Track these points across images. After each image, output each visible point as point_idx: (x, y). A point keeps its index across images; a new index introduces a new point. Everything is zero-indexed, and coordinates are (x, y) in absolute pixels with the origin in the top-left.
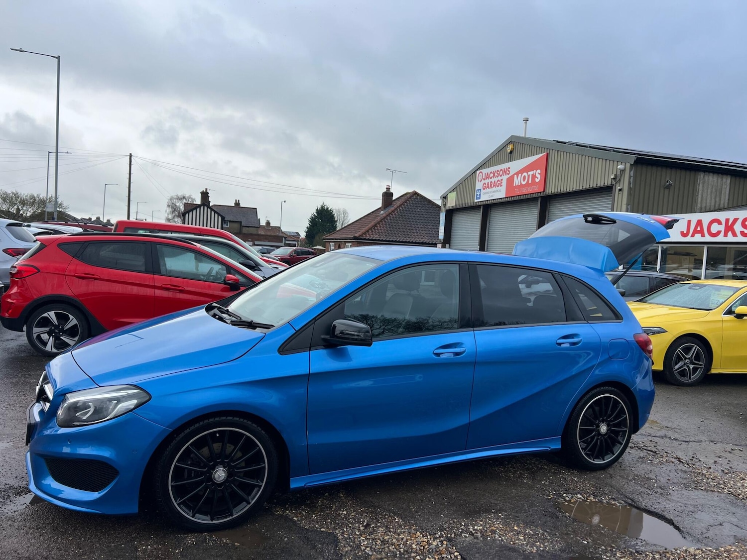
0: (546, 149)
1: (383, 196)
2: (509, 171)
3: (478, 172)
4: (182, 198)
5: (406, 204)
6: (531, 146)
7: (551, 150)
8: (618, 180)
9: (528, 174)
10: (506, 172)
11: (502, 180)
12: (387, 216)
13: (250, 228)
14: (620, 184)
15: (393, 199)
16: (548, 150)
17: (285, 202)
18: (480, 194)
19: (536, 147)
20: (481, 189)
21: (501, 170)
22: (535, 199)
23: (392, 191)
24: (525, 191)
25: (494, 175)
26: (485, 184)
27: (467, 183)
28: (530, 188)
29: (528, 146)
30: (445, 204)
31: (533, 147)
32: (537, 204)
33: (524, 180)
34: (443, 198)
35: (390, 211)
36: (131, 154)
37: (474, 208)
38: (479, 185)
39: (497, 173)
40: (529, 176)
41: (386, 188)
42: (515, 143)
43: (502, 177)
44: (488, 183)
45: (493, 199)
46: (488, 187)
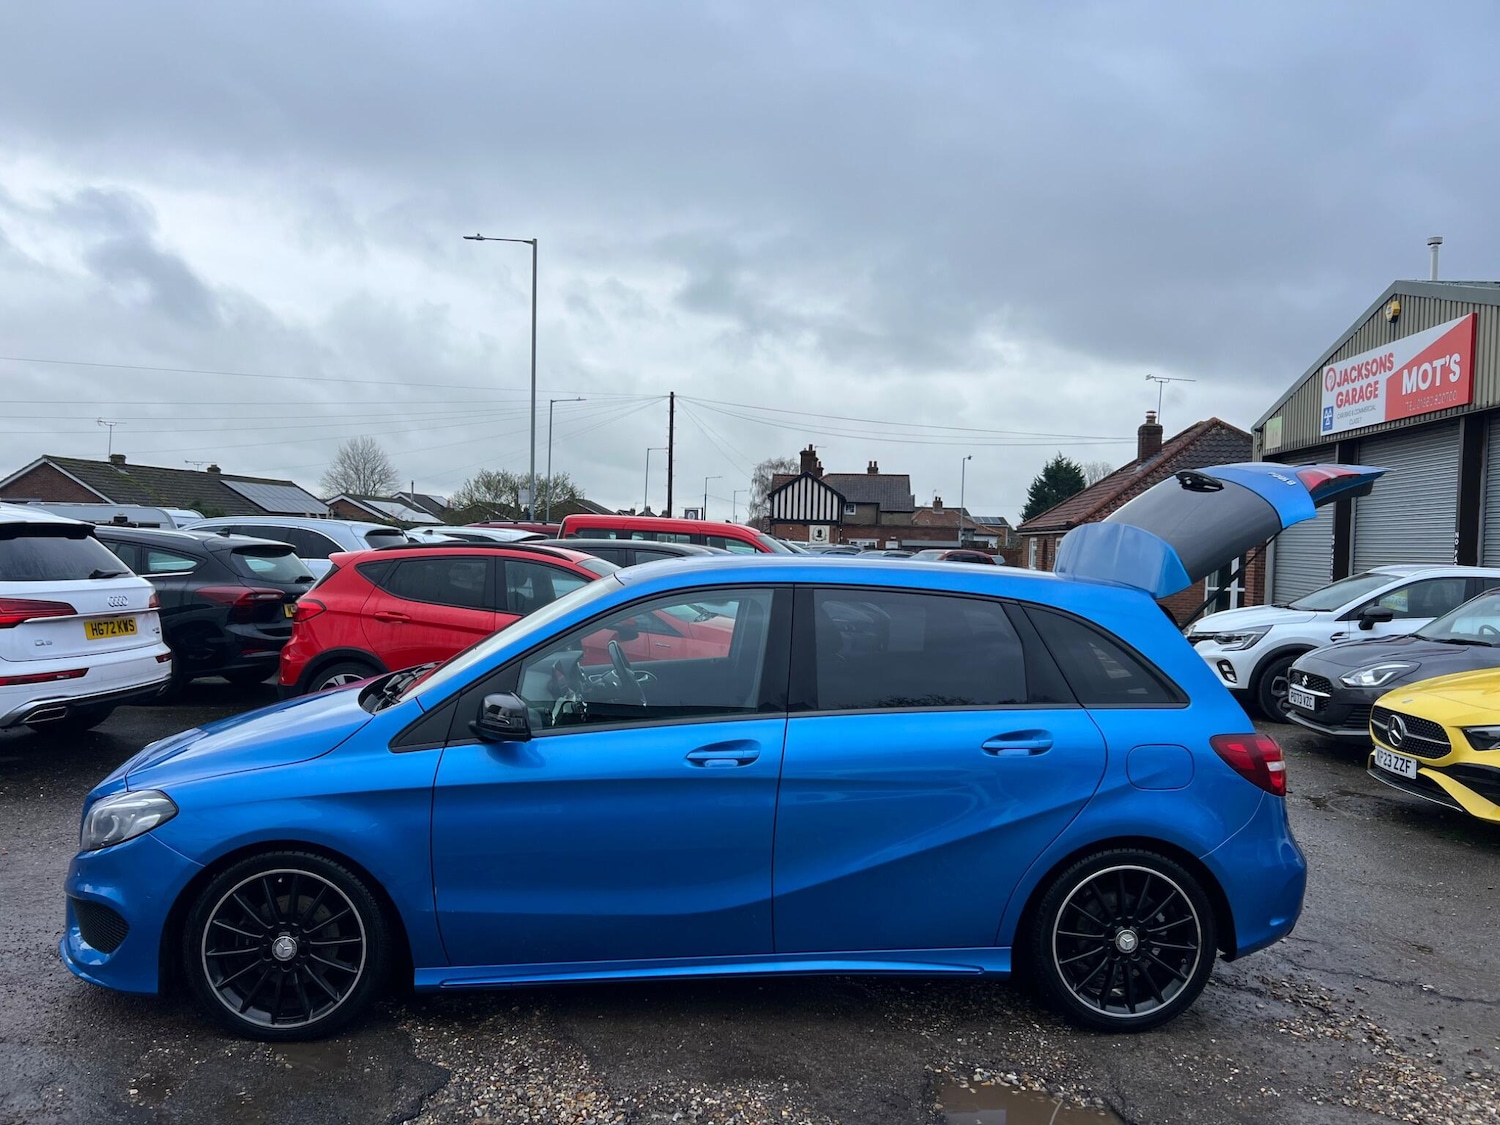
0: (1471, 306)
1: (1139, 434)
2: (1391, 362)
3: (1325, 369)
4: (777, 466)
5: (1192, 447)
6: (1438, 301)
7: (1483, 307)
9: (1432, 364)
10: (1384, 364)
11: (1376, 383)
13: (896, 515)
15: (1164, 439)
16: (1477, 307)
17: (970, 458)
18: (1331, 419)
19: (1448, 303)
20: (1332, 408)
21: (1375, 361)
22: (1452, 423)
23: (1159, 422)
24: (1427, 406)
25: (1360, 374)
26: (1341, 394)
27: (1302, 397)
28: (1439, 398)
29: (1432, 300)
30: (1261, 445)
31: (1443, 302)
32: (1457, 434)
33: (1424, 380)
34: (1256, 430)
36: (672, 393)
37: (1320, 450)
38: (1328, 399)
39: (1367, 369)
40: (1434, 369)
41: (1148, 417)
42: (1403, 297)
43: (1378, 377)
44: (1348, 391)
45: (1360, 429)
46: (1347, 401)
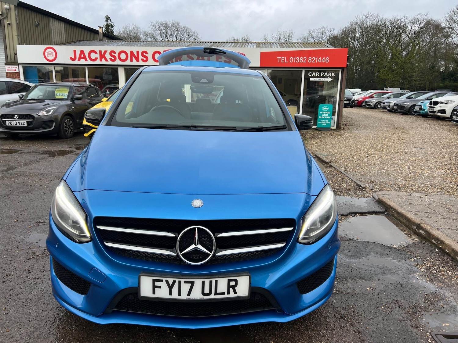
8: (5, 16)
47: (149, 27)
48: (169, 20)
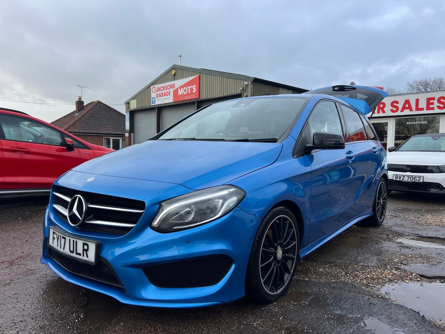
0: (198, 73)
1: (76, 103)
2: (174, 86)
3: (152, 87)
5: (93, 109)
6: (187, 71)
7: (201, 74)
8: (244, 90)
9: (187, 88)
10: (172, 86)
11: (170, 91)
12: (82, 116)
14: (246, 93)
15: (84, 105)
18: (155, 101)
19: (191, 72)
20: (155, 98)
21: (169, 85)
22: (194, 103)
23: (82, 100)
24: (186, 98)
25: (164, 88)
26: (157, 94)
27: (144, 94)
28: (190, 96)
30: (129, 108)
31: (189, 72)
32: (195, 106)
33: (185, 91)
34: (127, 103)
35: (84, 113)
37: (150, 109)
38: (153, 95)
39: (166, 88)
40: (188, 89)
41: (79, 98)
42: (177, 69)
43: (170, 90)
44: (160, 94)
45: (164, 104)
46: (160, 96)
47: (405, 88)
48: (430, 78)
